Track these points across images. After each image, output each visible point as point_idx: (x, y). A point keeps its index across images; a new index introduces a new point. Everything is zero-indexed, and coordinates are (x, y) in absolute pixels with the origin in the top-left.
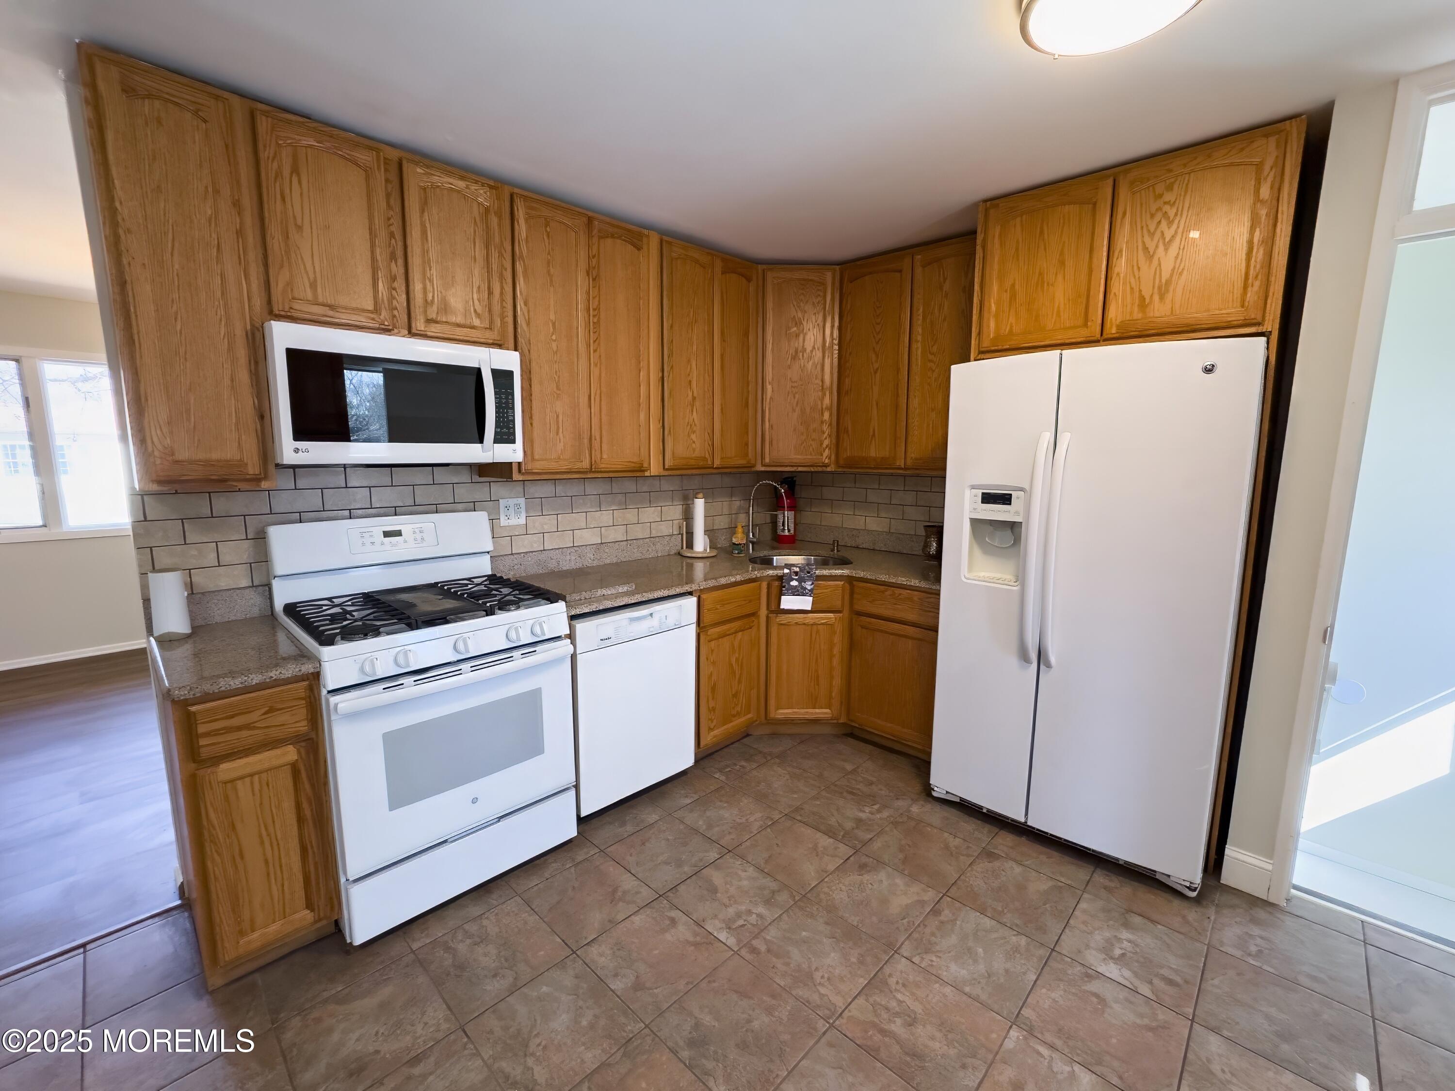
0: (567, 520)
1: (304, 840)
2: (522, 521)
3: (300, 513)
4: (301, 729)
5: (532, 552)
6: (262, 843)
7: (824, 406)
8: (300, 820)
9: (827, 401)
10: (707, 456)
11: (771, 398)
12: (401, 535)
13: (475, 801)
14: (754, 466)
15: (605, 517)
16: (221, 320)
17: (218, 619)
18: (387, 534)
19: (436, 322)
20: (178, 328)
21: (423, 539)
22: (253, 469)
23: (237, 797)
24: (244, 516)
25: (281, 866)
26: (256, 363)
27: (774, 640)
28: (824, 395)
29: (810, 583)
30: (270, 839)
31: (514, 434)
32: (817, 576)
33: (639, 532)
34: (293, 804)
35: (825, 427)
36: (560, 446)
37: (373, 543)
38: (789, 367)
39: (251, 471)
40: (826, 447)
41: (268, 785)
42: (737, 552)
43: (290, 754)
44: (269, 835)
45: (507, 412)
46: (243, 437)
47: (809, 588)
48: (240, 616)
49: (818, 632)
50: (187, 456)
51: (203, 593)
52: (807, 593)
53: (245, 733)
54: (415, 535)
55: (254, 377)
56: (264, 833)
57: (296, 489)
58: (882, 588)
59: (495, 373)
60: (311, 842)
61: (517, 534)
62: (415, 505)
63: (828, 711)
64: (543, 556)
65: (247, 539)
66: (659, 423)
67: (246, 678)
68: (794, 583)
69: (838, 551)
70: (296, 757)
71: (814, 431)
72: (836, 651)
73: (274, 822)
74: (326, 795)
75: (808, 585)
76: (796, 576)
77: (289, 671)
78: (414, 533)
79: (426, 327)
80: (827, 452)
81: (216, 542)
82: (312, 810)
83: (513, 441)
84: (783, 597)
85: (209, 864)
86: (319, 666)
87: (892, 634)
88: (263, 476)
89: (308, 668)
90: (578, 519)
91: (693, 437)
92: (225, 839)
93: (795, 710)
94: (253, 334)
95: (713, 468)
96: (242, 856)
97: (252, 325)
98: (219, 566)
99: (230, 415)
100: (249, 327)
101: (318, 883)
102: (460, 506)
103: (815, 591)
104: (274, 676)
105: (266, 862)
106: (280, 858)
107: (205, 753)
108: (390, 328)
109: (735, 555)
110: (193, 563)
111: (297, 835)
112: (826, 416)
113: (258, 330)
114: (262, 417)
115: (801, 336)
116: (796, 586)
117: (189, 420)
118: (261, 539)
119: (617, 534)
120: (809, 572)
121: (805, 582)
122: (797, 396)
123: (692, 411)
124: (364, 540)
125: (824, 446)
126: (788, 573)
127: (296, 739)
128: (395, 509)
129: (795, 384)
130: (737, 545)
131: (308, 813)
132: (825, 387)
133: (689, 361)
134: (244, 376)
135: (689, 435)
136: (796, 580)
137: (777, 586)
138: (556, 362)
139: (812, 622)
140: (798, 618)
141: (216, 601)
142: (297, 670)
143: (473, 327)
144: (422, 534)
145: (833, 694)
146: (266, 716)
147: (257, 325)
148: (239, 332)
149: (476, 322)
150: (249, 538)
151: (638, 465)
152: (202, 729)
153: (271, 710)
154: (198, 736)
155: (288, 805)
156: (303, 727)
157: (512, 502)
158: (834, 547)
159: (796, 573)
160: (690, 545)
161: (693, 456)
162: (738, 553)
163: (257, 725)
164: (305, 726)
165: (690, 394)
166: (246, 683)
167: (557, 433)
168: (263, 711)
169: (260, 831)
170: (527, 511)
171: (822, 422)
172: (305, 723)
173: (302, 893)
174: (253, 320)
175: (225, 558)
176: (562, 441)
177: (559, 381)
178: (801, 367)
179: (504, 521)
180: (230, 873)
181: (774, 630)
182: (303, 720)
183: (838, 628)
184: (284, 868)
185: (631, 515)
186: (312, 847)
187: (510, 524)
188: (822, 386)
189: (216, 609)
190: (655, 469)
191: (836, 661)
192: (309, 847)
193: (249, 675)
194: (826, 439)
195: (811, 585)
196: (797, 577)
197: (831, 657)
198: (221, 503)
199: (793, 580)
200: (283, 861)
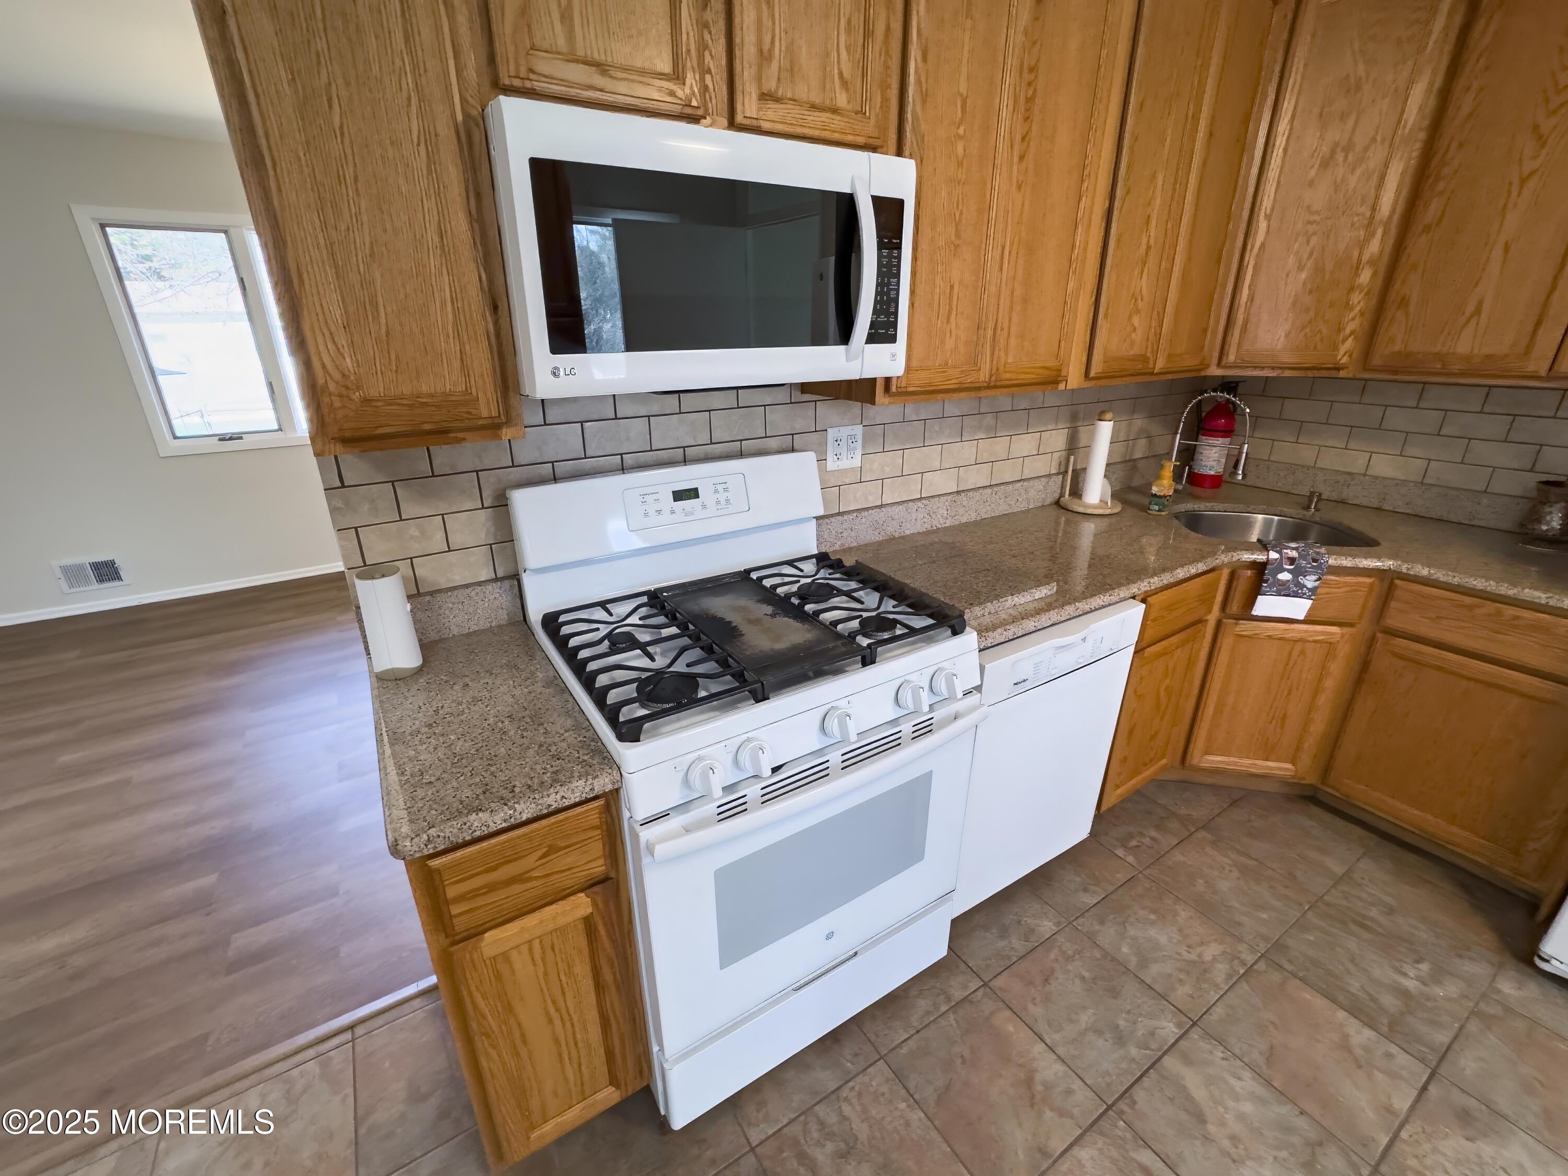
0: (915, 458)
1: (604, 1009)
2: (857, 462)
3: (553, 462)
4: (596, 870)
5: (867, 509)
6: (550, 1021)
7: (1365, 258)
8: (599, 987)
9: (1374, 246)
10: (1149, 354)
11: (1263, 245)
12: (697, 496)
13: (829, 936)
14: (1208, 366)
15: (966, 451)
16: (409, 99)
17: (455, 631)
18: (679, 496)
19: (778, 100)
20: (337, 120)
21: (727, 501)
22: (487, 407)
23: (513, 971)
24: (477, 472)
25: (576, 1044)
26: (478, 196)
27: (1222, 659)
28: (1370, 236)
29: (1315, 577)
30: (561, 1014)
31: (894, 325)
32: (1330, 566)
33: (1007, 472)
34: (588, 968)
35: (1356, 298)
36: (950, 343)
37: (659, 512)
38: (1311, 183)
39: (485, 414)
40: (1350, 335)
41: (553, 949)
42: (1156, 508)
43: (582, 905)
44: (558, 1010)
45: (889, 283)
46: (467, 347)
47: (1310, 585)
48: (483, 624)
49: (1303, 652)
50: (382, 389)
51: (432, 593)
52: (1305, 594)
53: (517, 888)
54: (717, 495)
55: (476, 226)
56: (552, 1010)
57: (545, 424)
58: (1468, 600)
59: (879, 203)
60: (614, 1012)
61: (848, 481)
62: (712, 443)
63: (1288, 766)
64: (882, 515)
65: (483, 508)
66: (1092, 296)
67: (511, 812)
68: (1284, 576)
69: (1317, 509)
70: (589, 910)
71: (1332, 305)
72: (1330, 684)
73: (564, 993)
74: (630, 946)
75: (1310, 581)
76: (1291, 565)
77: (577, 790)
78: (716, 491)
79: (759, 109)
80: (1349, 344)
81: (443, 515)
82: (614, 974)
83: (892, 339)
84: (1259, 597)
85: (484, 1062)
86: (619, 778)
87: (1469, 679)
88: (503, 419)
89: (603, 783)
90: (931, 456)
91: (1136, 321)
92: (500, 1027)
93: (1232, 759)
94: (469, 137)
95: (1152, 374)
96: (525, 1042)
97: (466, 115)
98: (450, 551)
99: (443, 304)
100: (460, 117)
101: (624, 1057)
102: (773, 443)
103: (1319, 590)
104: (553, 803)
105: (556, 1041)
106: (574, 1034)
107: (460, 924)
108: (700, 112)
109: (1154, 513)
110: (415, 549)
111: (595, 1003)
112: (1365, 276)
113: (477, 125)
114: (495, 308)
115: (1353, 118)
116: (1288, 581)
117: (376, 318)
118: (501, 505)
119: (976, 477)
120: (1315, 560)
121: (1305, 576)
122: (1314, 240)
123: (1142, 273)
124: (646, 507)
125: (1348, 331)
126: (1276, 560)
127: (591, 886)
128: (684, 451)
129: (1316, 218)
130: (1160, 497)
131: (607, 975)
132: (1378, 218)
133: (1154, 176)
134: (460, 224)
135: (1130, 317)
136: (1289, 571)
137: (1251, 577)
138: (959, 182)
139: (1298, 636)
140: (1274, 629)
141: (450, 605)
142: (587, 789)
143: (835, 111)
144: (727, 494)
145: (1306, 745)
146: (544, 861)
147: (474, 113)
148: (445, 131)
149: (842, 100)
150: (485, 505)
151: (1054, 373)
152: (452, 892)
153: (552, 850)
154: (447, 903)
155: (582, 970)
156: (598, 867)
157: (845, 431)
158: (1311, 502)
159: (1292, 561)
160: (1077, 492)
161: (1132, 353)
162: (1159, 510)
163: (535, 874)
164: (602, 866)
165: (1144, 241)
166: (512, 820)
167: (948, 321)
168: (540, 853)
169: (546, 1008)
170: (864, 447)
171: (1352, 289)
172: (601, 861)
173: (605, 1069)
174: (467, 102)
175: (457, 540)
176: (954, 333)
177: (960, 220)
178: (1335, 182)
179: (832, 464)
180: (510, 1064)
181: (1226, 642)
182: (599, 858)
183: (1344, 651)
184: (580, 1044)
185: (999, 446)
186: (615, 1016)
187: (840, 468)
188: (1372, 217)
189: (452, 617)
190: (1074, 378)
191: (1324, 700)
192: (612, 1017)
193: (516, 806)
194: (1353, 319)
195: (1316, 581)
196: (1292, 567)
197: (1316, 692)
198: (443, 455)
199: (1283, 570)
200: (579, 1036)
